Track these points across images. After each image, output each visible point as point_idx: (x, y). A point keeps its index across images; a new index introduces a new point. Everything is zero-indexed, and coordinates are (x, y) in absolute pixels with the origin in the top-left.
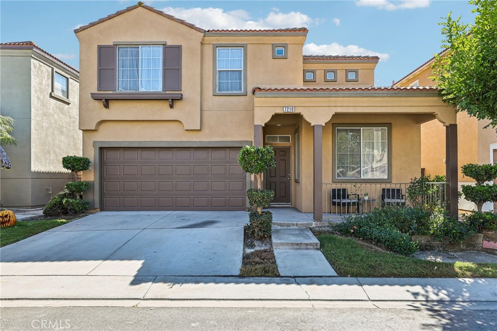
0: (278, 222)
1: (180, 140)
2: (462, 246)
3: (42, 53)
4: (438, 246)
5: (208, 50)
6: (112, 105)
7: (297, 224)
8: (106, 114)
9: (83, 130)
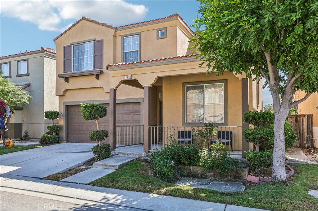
0: (123, 152)
1: (104, 99)
2: (229, 177)
3: (50, 54)
4: (211, 176)
5: (119, 39)
6: (71, 80)
7: (133, 154)
8: (68, 86)
9: (59, 96)
